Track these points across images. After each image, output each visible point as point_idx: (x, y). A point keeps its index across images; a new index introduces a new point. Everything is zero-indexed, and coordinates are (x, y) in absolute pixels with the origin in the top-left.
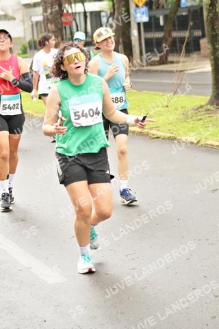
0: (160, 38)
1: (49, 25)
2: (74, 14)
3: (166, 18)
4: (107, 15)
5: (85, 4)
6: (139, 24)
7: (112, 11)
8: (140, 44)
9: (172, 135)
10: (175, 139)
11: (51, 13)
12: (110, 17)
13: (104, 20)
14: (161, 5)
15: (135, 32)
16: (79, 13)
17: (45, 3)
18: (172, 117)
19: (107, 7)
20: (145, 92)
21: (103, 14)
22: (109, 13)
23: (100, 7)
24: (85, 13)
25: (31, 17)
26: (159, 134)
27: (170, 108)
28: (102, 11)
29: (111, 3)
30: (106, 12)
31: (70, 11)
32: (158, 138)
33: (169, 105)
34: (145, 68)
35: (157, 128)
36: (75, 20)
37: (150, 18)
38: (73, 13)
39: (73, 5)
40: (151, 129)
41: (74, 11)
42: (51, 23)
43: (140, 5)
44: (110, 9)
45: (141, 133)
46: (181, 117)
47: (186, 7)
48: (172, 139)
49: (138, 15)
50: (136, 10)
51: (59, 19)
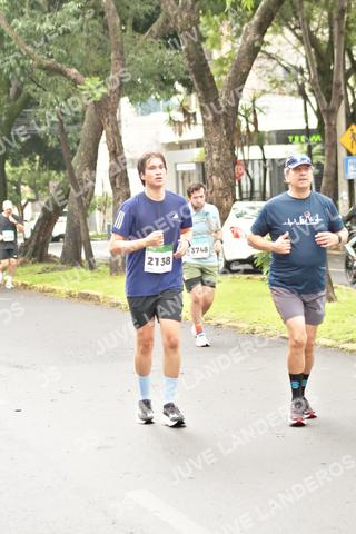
1: (214, 178)
2: (246, 163)
5: (265, 147)
6: (351, 182)
11: (218, 160)
15: (344, 194)
16: (253, 161)
17: (209, 144)
24: (264, 160)
25: (176, 164)
29: (305, 147)
31: (240, 158)
36: (247, 172)
38: (245, 161)
39: (245, 148)
41: (246, 158)
42: (218, 176)
49: (351, 168)
50: (347, 160)
51: (231, 170)
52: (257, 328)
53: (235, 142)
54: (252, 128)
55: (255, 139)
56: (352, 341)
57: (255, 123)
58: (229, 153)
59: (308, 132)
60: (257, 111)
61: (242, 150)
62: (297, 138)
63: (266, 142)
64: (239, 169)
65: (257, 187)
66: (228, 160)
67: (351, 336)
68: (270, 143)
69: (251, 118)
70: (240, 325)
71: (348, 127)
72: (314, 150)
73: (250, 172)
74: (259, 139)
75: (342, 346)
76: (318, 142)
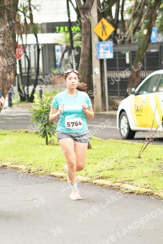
0: (126, 79)
2: (24, 47)
3: (133, 54)
4: (62, 48)
5: (38, 35)
6: (101, 61)
7: (69, 44)
8: (102, 85)
9: (148, 190)
10: (152, 194)
11: (3, 45)
12: (66, 51)
13: (58, 55)
14: (127, 40)
15: (96, 70)
16: (29, 45)
18: (147, 170)
19: (64, 40)
20: (112, 140)
21: (57, 47)
22: (64, 46)
23: (55, 39)
24: (38, 45)
26: (133, 188)
27: (143, 160)
28: (57, 44)
29: (68, 35)
30: (61, 45)
31: (20, 43)
32: (132, 193)
33: (141, 156)
34: (107, 113)
35: (130, 181)
36: (25, 53)
37: (115, 53)
38: (23, 45)
39: (24, 36)
40: (123, 183)
41: (24, 43)
43: (104, 38)
44: (66, 42)
45: (111, 186)
46: (158, 170)
47: (157, 43)
48: (149, 195)
49: (102, 50)
50: (99, 45)
51: (13, 52)
52: (32, 169)
53: (16, 32)
54: (28, 21)
55: (31, 29)
56: (102, 178)
57: (31, 17)
58: (11, 39)
59: (70, 24)
60: (32, 8)
61: (22, 37)
62: (62, 28)
63: (40, 31)
64: (20, 51)
65: (33, 65)
66: (11, 45)
67: (101, 174)
68: (42, 32)
69: (28, 13)
70: (20, 167)
71: (99, 20)
72: (75, 37)
73: (28, 54)
74: (34, 29)
75: (94, 182)
76: (78, 31)
